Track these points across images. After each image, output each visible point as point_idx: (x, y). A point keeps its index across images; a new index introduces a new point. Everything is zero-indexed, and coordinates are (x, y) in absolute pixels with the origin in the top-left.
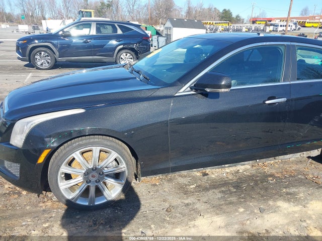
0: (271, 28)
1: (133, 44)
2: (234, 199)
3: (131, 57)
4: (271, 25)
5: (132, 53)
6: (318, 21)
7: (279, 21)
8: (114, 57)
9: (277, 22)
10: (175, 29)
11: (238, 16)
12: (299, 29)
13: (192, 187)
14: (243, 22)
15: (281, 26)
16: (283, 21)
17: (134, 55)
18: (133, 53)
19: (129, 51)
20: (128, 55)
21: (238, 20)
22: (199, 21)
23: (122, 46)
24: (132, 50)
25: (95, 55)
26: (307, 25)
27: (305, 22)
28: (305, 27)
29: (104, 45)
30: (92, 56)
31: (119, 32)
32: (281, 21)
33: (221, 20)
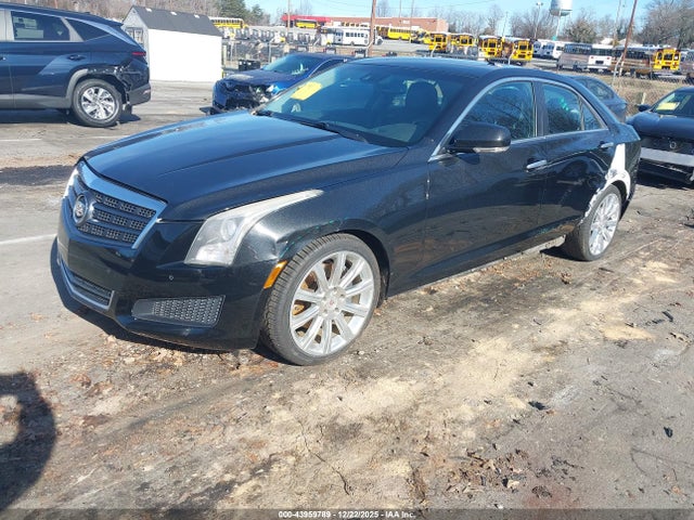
0: (330, 38)
1: (111, 66)
2: (495, 315)
3: (108, 96)
4: (329, 31)
5: (109, 86)
6: (408, 29)
7: (340, 23)
8: (68, 96)
9: (336, 25)
10: (152, 32)
11: (256, 9)
12: (380, 42)
13: (428, 310)
14: (268, 22)
15: (348, 35)
16: (347, 25)
17: (114, 91)
18: (112, 88)
19: (104, 84)
20: (102, 91)
21: (257, 17)
22: (204, 17)
23: (84, 72)
24: (110, 79)
25: (16, 93)
26: (390, 34)
27: (387, 30)
28: (387, 38)
29: (42, 68)
30: (9, 93)
31: (75, 37)
32: (343, 24)
33: (221, 15)
